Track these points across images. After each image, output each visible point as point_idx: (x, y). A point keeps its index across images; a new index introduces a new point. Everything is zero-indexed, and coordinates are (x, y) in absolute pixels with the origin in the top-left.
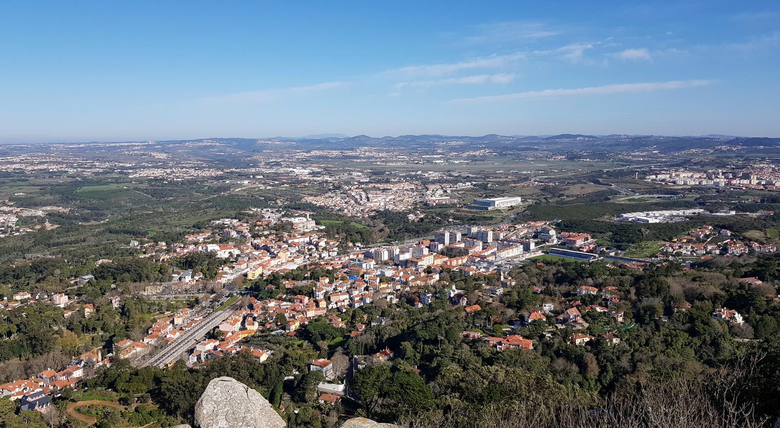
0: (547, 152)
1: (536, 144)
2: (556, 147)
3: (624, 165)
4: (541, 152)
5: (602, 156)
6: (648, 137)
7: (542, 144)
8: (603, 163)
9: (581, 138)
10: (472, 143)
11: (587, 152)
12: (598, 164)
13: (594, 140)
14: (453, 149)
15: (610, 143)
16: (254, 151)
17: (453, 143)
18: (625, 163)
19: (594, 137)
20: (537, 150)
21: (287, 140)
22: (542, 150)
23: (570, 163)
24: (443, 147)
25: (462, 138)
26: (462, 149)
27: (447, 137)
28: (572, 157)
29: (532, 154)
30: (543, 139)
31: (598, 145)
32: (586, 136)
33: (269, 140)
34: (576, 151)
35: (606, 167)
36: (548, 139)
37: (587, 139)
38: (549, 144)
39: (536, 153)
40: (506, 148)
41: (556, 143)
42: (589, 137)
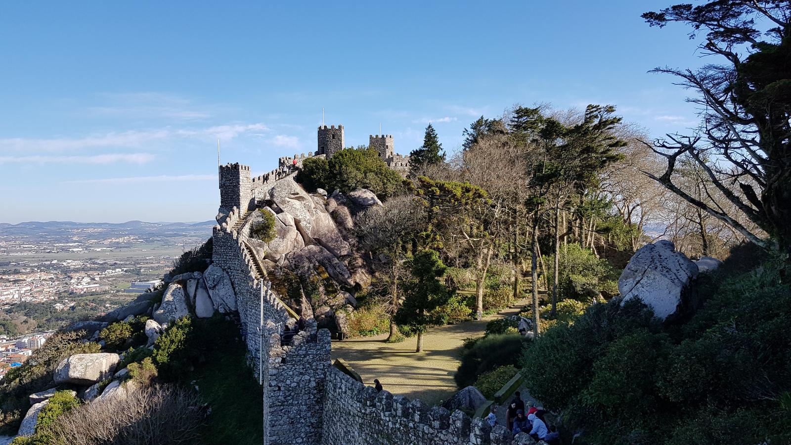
1: (183, 230)
2: (203, 232)
4: (190, 238)
7: (189, 230)
10: (113, 230)
14: (90, 236)
17: (91, 230)
20: (185, 236)
22: (191, 236)
24: (78, 234)
25: (100, 225)
26: (102, 236)
27: (81, 224)
29: (180, 240)
30: (191, 225)
36: (195, 225)
39: (184, 239)
40: (152, 234)
41: (204, 229)
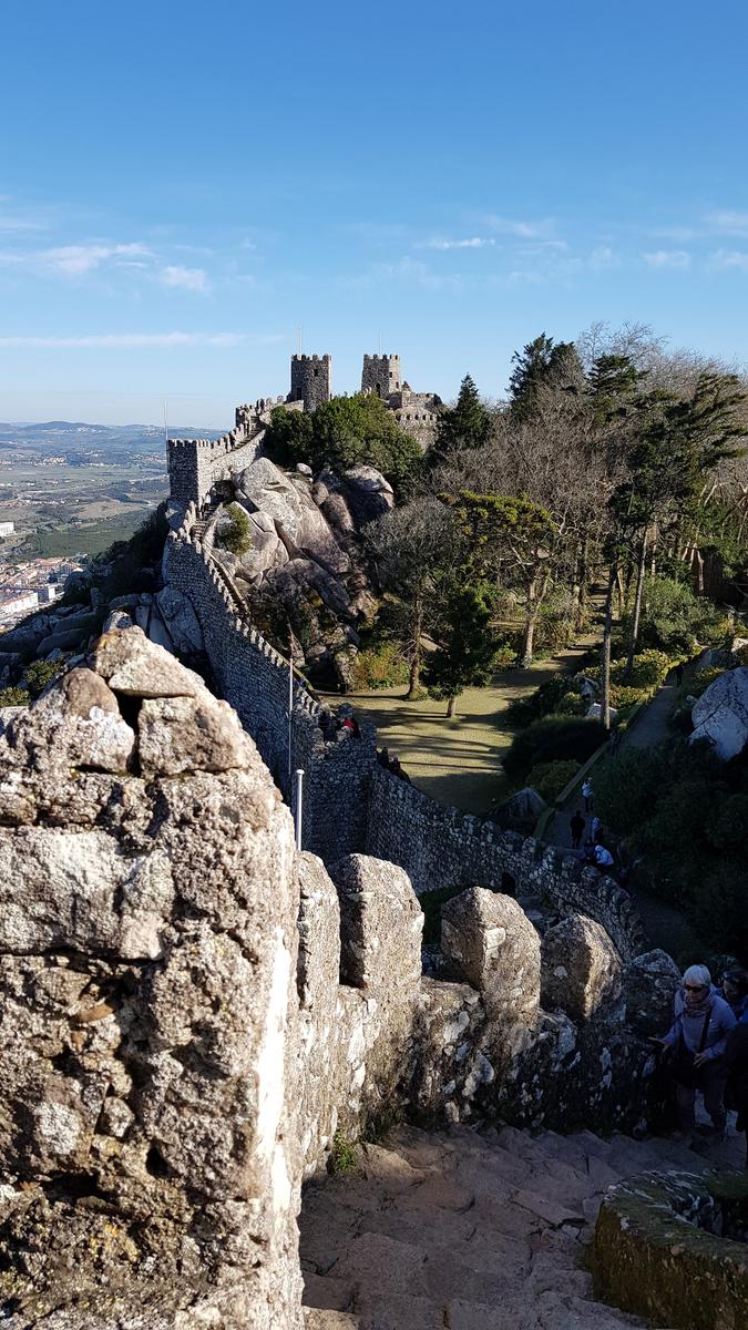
0: (32, 452)
1: (10, 437)
2: (44, 442)
3: (157, 474)
4: (22, 451)
5: (122, 459)
6: (187, 429)
7: (21, 437)
8: (126, 470)
9: (84, 429)
11: (97, 453)
12: (119, 473)
13: (105, 433)
15: (130, 439)
18: (158, 471)
19: (102, 428)
20: (13, 447)
22: (24, 448)
23: (72, 469)
28: (77, 461)
29: (6, 454)
30: (20, 429)
31: (112, 440)
32: (92, 427)
34: (80, 449)
36: (28, 429)
37: (93, 430)
38: (32, 437)
39: (13, 453)
41: (44, 436)
42: (96, 427)
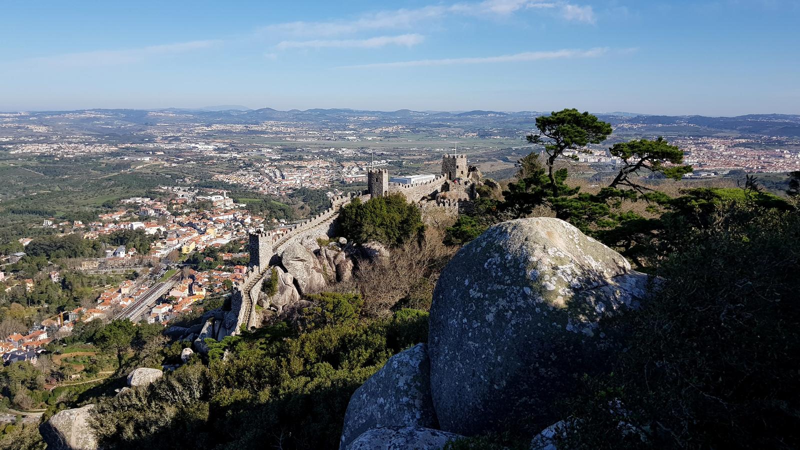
0: (460, 129)
1: (448, 120)
2: (468, 123)
4: (453, 129)
5: (511, 133)
7: (454, 120)
8: (512, 141)
9: (492, 115)
10: (384, 119)
11: (497, 130)
12: (507, 142)
13: (505, 118)
14: (365, 124)
15: (519, 120)
16: (146, 124)
17: (365, 118)
19: (503, 114)
20: (449, 127)
21: (182, 112)
22: (455, 127)
23: (481, 140)
24: (354, 122)
25: (373, 113)
26: (375, 124)
27: (357, 112)
28: (484, 135)
29: (444, 130)
30: (455, 115)
31: (508, 122)
32: (497, 113)
33: (162, 111)
34: (487, 128)
35: (515, 145)
36: (460, 115)
37: (497, 115)
38: (461, 120)
39: (449, 130)
40: (419, 124)
41: (468, 120)
42: (500, 113)
